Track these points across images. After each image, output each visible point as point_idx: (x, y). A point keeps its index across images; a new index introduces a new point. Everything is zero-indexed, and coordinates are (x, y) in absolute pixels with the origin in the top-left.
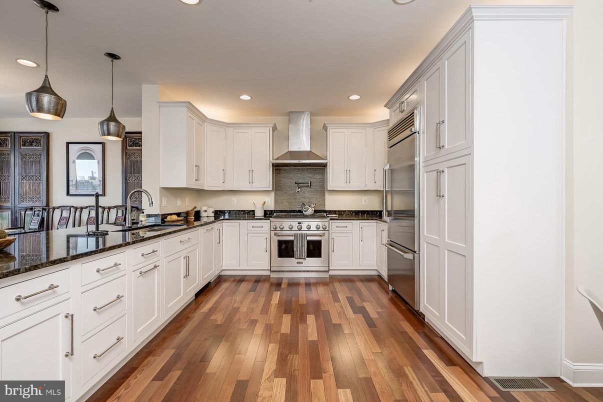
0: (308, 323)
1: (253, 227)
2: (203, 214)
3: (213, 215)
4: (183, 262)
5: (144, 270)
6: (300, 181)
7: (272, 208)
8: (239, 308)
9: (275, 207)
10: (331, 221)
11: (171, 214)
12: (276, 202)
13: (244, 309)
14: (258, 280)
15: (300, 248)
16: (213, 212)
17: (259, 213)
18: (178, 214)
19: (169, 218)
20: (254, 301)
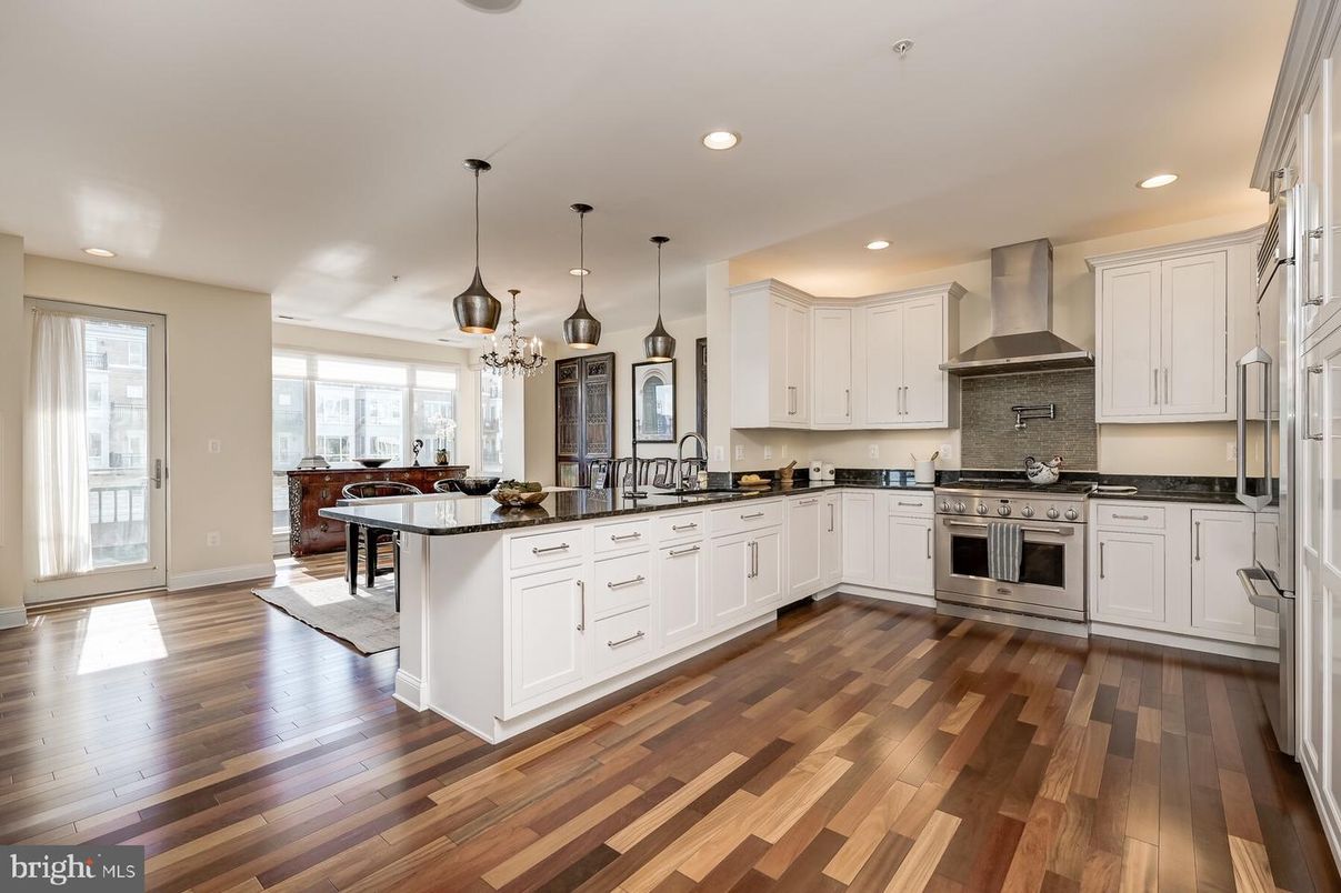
0: (960, 704)
1: (900, 504)
2: (814, 476)
3: (833, 477)
4: (746, 551)
5: (675, 550)
6: (1026, 404)
7: (957, 466)
8: (840, 649)
9: (963, 464)
10: (1093, 502)
11: (749, 474)
12: (965, 452)
13: (848, 653)
14: (906, 614)
15: (1005, 558)
16: (831, 472)
17: (924, 476)
18: (762, 474)
19: (744, 479)
20: (875, 645)
